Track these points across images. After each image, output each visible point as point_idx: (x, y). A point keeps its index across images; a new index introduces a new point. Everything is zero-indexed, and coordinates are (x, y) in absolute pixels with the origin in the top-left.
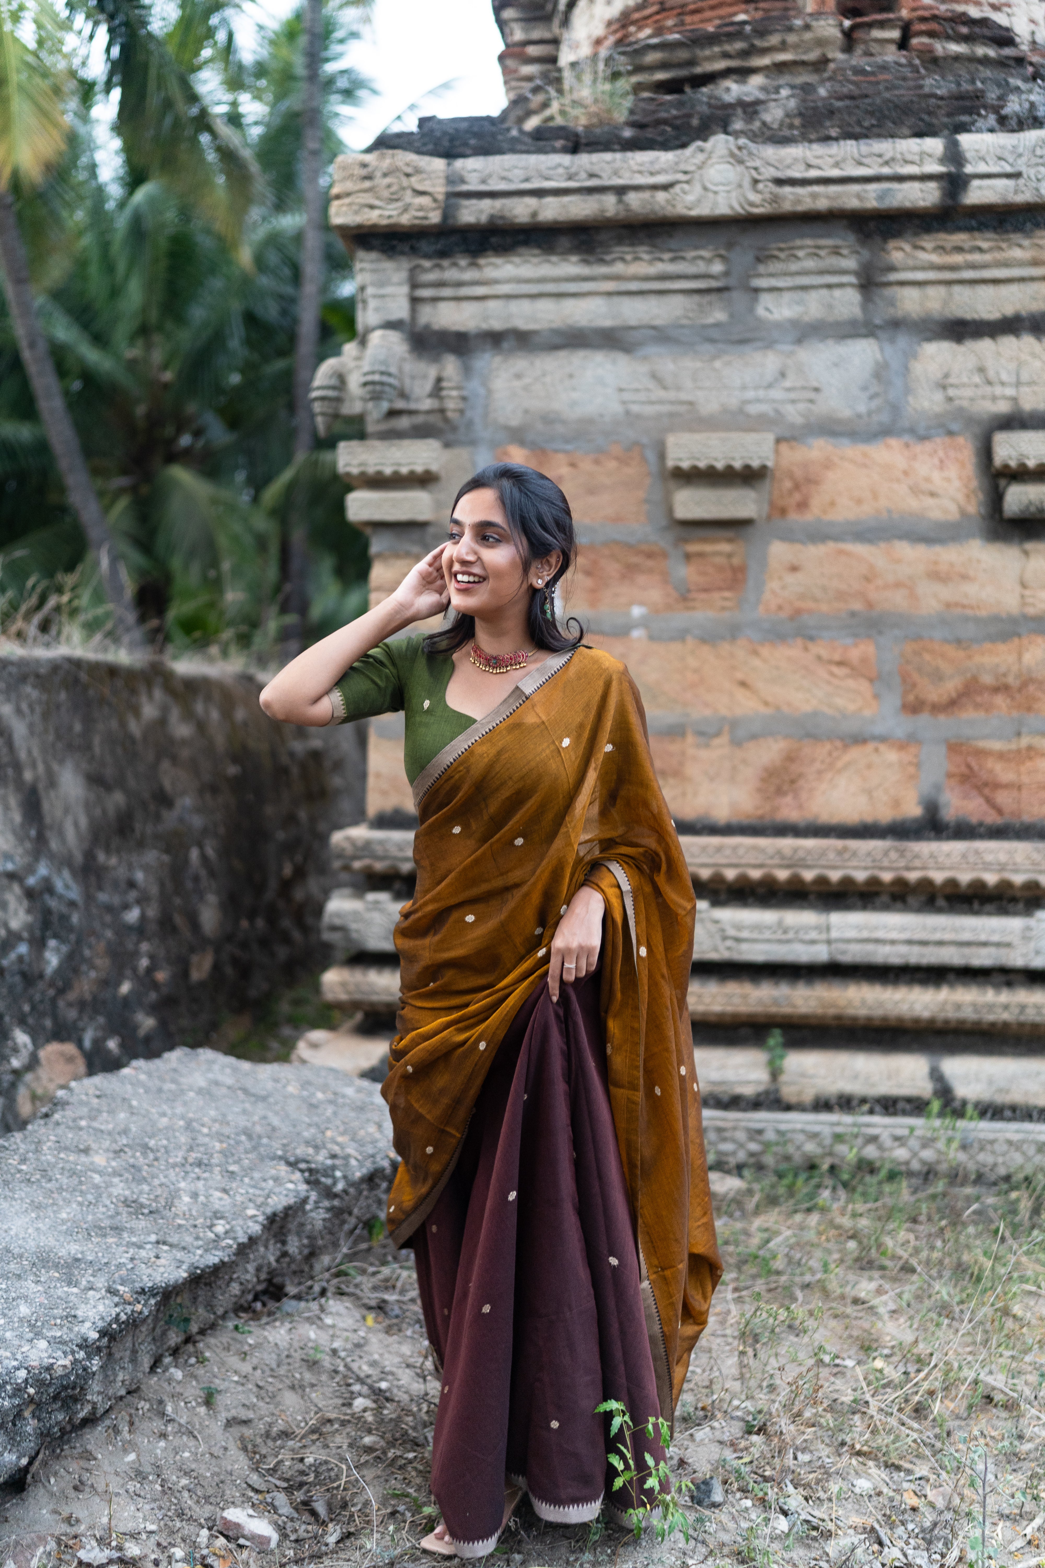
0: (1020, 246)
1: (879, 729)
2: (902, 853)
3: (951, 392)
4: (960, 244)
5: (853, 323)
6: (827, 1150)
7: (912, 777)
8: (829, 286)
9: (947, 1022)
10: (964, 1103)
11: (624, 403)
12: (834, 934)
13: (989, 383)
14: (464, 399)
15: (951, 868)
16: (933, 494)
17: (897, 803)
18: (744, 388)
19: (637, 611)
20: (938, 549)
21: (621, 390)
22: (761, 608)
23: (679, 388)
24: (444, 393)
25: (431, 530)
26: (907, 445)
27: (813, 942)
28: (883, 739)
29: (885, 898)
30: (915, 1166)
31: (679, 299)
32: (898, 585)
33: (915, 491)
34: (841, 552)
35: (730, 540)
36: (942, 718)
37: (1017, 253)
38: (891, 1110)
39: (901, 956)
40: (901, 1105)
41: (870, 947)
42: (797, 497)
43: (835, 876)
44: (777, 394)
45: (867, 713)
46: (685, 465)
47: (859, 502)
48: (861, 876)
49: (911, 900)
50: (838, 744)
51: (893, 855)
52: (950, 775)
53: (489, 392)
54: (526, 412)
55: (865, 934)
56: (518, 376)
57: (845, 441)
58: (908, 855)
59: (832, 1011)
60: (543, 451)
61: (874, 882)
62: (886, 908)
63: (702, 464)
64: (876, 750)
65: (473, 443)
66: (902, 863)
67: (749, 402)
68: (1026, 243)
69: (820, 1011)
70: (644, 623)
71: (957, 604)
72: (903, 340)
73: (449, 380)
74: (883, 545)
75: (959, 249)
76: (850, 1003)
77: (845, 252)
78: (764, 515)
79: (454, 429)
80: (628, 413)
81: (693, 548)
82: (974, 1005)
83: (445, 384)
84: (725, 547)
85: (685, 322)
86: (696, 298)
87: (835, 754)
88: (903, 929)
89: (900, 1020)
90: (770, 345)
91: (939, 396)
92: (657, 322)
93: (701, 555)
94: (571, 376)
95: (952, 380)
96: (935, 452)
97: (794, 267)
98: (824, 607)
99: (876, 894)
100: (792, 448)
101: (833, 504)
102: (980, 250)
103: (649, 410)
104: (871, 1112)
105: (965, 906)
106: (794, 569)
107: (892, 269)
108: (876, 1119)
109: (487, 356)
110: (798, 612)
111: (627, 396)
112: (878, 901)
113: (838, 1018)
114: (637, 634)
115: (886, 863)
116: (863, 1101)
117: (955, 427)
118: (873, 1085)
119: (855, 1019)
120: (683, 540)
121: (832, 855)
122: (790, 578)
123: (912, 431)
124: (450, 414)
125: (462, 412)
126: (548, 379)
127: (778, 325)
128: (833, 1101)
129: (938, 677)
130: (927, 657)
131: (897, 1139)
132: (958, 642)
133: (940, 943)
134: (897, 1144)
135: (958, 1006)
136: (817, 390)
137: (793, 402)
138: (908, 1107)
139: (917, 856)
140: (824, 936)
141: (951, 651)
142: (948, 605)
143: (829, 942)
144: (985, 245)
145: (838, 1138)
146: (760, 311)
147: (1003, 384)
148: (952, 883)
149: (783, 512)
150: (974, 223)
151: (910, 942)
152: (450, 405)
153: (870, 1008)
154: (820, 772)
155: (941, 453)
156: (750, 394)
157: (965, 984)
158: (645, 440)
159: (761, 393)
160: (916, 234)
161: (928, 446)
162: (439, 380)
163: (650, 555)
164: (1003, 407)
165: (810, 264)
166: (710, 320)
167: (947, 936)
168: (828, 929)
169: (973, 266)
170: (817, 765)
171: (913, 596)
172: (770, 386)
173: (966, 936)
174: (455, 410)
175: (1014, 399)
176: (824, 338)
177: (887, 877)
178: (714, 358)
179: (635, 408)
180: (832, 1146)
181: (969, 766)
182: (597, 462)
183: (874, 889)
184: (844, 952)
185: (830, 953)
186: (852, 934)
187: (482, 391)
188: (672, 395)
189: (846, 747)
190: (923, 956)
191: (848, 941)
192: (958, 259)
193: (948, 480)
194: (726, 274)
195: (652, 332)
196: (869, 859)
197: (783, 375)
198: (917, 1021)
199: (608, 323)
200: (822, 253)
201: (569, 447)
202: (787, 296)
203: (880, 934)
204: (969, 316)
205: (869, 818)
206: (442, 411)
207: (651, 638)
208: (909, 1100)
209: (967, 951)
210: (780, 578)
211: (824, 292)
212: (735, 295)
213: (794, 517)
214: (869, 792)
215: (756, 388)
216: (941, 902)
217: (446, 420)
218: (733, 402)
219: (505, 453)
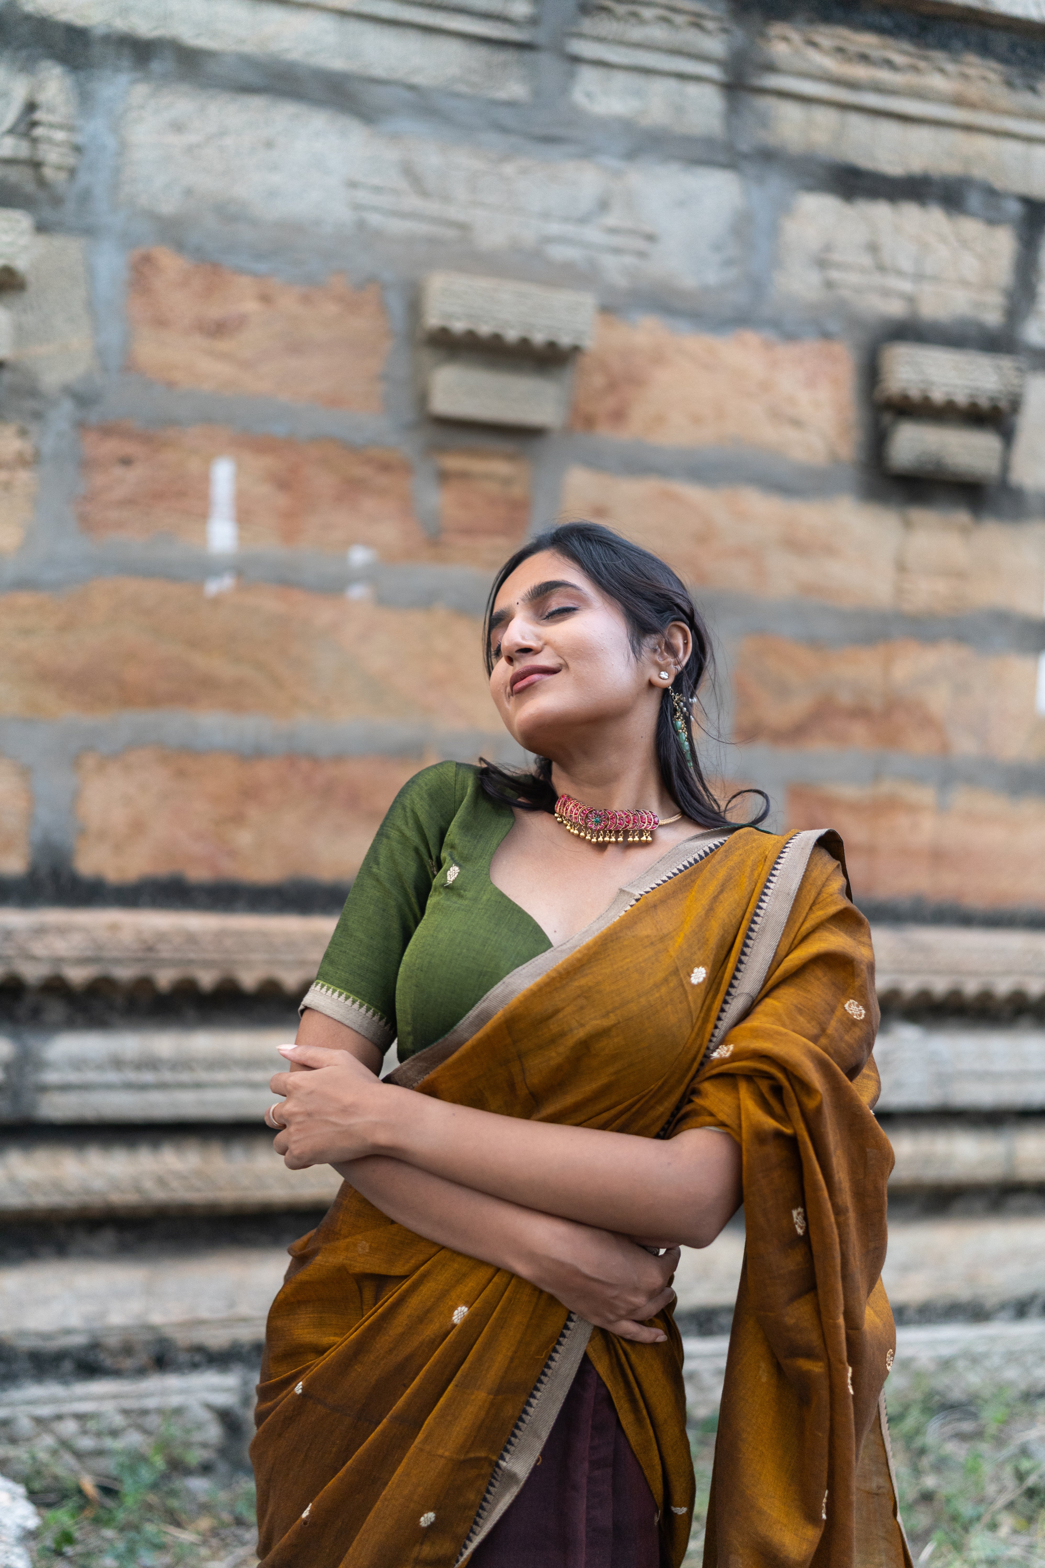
0: (942, 71)
3: (835, 275)
4: (868, 51)
5: (709, 142)
8: (682, 77)
11: (358, 207)
13: (881, 268)
14: (78, 149)
16: (796, 423)
18: (546, 216)
19: (359, 556)
20: (796, 504)
21: (353, 185)
23: (446, 199)
24: (39, 132)
25: (6, 376)
26: (768, 345)
31: (454, 49)
32: (740, 552)
33: (776, 415)
34: (667, 495)
35: (510, 457)
36: (784, 750)
37: (937, 82)
42: (611, 401)
44: (592, 234)
46: (459, 326)
47: (697, 420)
53: (123, 147)
54: (189, 192)
56: (178, 127)
57: (684, 325)
60: (215, 268)
63: (483, 330)
65: (89, 232)
67: (548, 240)
68: (950, 67)
70: (368, 575)
71: (815, 588)
72: (776, 183)
73: (51, 110)
74: (725, 490)
75: (864, 58)
77: (710, 25)
78: (563, 423)
79: (57, 201)
80: (361, 225)
81: (453, 463)
83: (39, 115)
84: (500, 467)
85: (462, 88)
86: (482, 53)
90: (588, 153)
91: (814, 278)
92: (418, 79)
93: (464, 476)
94: (269, 145)
95: (836, 257)
96: (804, 360)
97: (636, 33)
101: (660, 419)
102: (889, 64)
103: (397, 226)
106: (600, 513)
107: (771, 68)
109: (123, 79)
111: (363, 196)
114: (358, 592)
117: (833, 326)
120: (435, 449)
123: (776, 324)
124: (48, 172)
125: (72, 172)
126: (228, 141)
127: (604, 124)
129: (783, 690)
130: (772, 662)
132: (812, 642)
136: (651, 238)
137: (617, 251)
141: (801, 654)
142: (804, 588)
144: (898, 59)
146: (578, 96)
147: (900, 273)
149: (589, 422)
150: (886, 21)
152: (52, 156)
155: (811, 364)
156: (554, 228)
158: (386, 276)
159: (570, 229)
160: (811, 21)
161: (795, 350)
162: (31, 107)
163: (385, 467)
164: (895, 309)
165: (658, 33)
166: (502, 94)
169: (879, 89)
171: (759, 570)
172: (583, 220)
174: (59, 168)
175: (911, 300)
176: (668, 158)
178: (506, 158)
179: (375, 219)
182: (306, 300)
187: (110, 142)
188: (433, 207)
192: (861, 72)
193: (817, 404)
194: (533, 21)
195: (407, 95)
197: (604, 205)
199: (338, 64)
200: (679, 19)
201: (261, 267)
202: (620, 79)
204: (864, 162)
206: (36, 165)
207: (382, 601)
211: (672, 84)
212: (545, 61)
213: (604, 432)
215: (566, 219)
217: (42, 182)
218: (529, 235)
219: (147, 259)
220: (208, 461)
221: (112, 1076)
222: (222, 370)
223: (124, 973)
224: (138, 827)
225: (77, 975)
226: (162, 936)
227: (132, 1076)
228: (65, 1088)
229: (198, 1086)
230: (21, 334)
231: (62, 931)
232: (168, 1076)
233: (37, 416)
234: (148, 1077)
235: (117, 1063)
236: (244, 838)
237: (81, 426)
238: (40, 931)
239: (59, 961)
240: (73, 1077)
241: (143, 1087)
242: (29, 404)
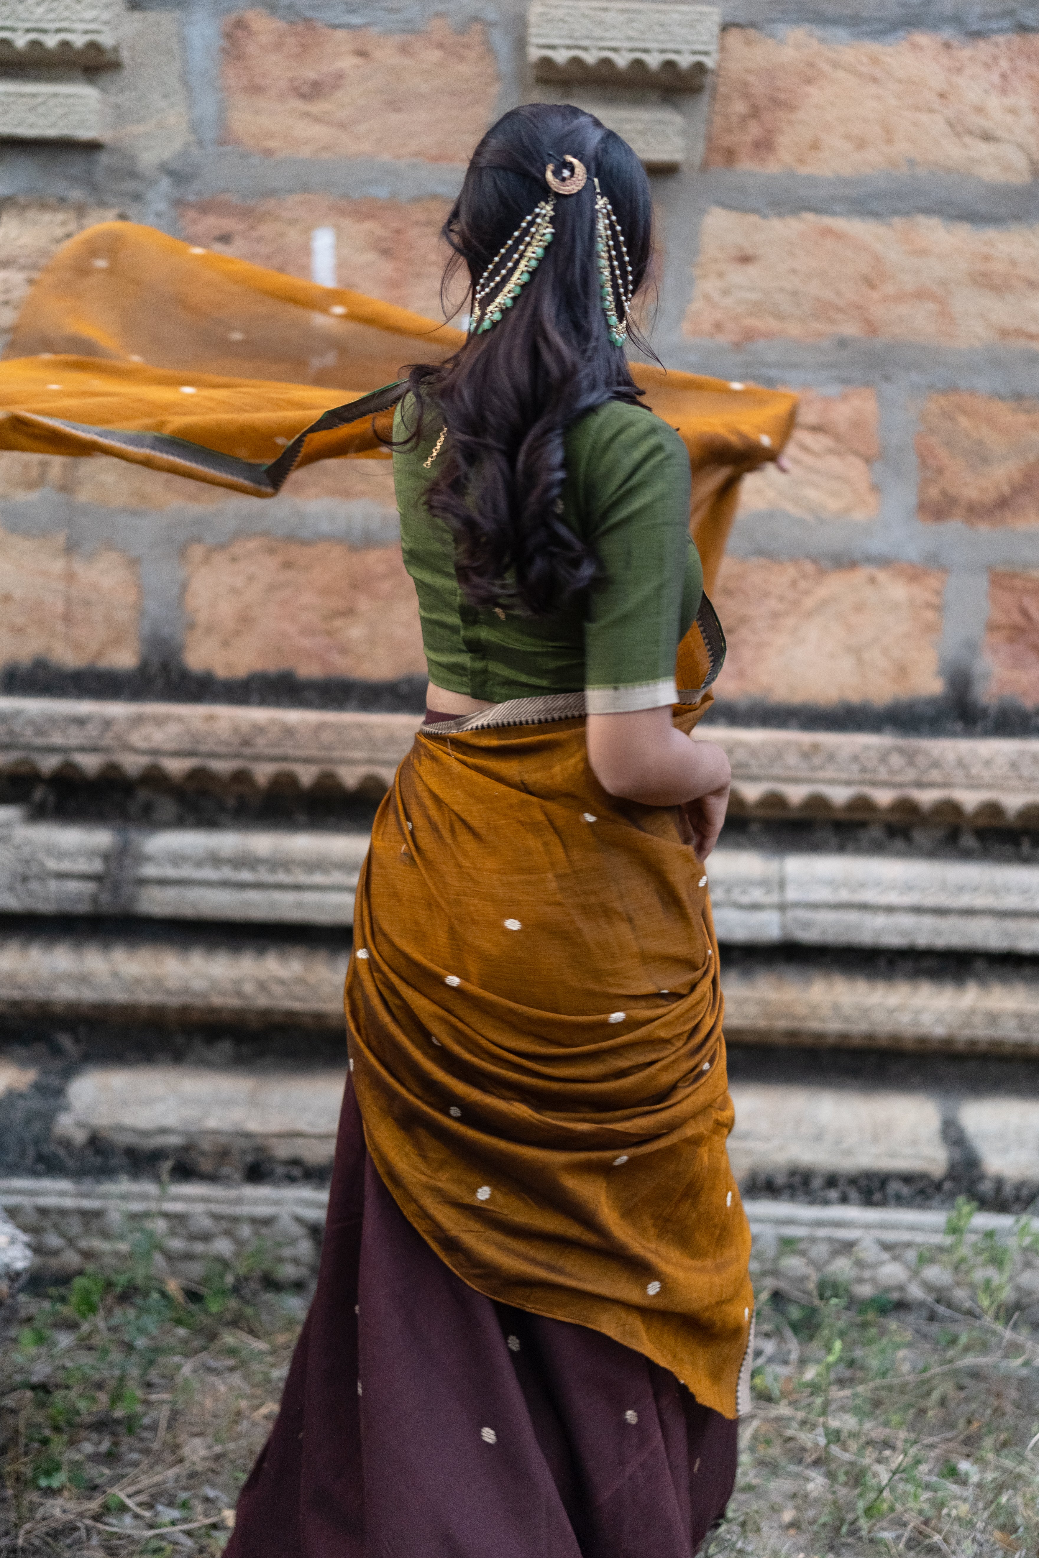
1: (877, 545)
2: (910, 757)
6: (768, 1266)
7: (930, 628)
9: (972, 1043)
10: (999, 1183)
12: (792, 894)
15: (989, 786)
16: (987, 137)
17: (902, 671)
20: (991, 233)
22: (686, 326)
25: (104, 159)
26: (947, 46)
27: (756, 907)
28: (884, 562)
29: (876, 832)
30: (916, 1292)
32: (921, 295)
34: (827, 232)
36: (984, 528)
38: (877, 1196)
39: (902, 933)
40: (894, 1186)
41: (852, 917)
42: (755, 130)
43: (796, 794)
45: (859, 516)
46: (561, 56)
47: (861, 144)
48: (839, 795)
49: (918, 836)
50: (809, 567)
51: (896, 761)
52: (993, 627)
55: (844, 895)
57: (841, 33)
58: (921, 760)
59: (782, 1024)
60: (309, 24)
61: (862, 804)
62: (877, 849)
63: (590, 58)
64: (872, 580)
66: (911, 775)
69: (762, 1024)
71: (1019, 333)
74: (898, 222)
76: (813, 1008)
78: (697, 160)
82: (1019, 1016)
87: (803, 584)
88: (908, 888)
89: (896, 1038)
96: (995, 58)
98: (794, 330)
99: (863, 825)
100: (749, 42)
101: (815, 146)
104: (844, 1200)
105: (1009, 849)
106: (745, 259)
108: (853, 1212)
110: (750, 335)
112: (864, 836)
113: (792, 1034)
115: (883, 774)
116: (832, 1181)
118: (848, 1152)
119: (820, 1036)
121: (792, 759)
122: (738, 276)
123: (956, 20)
128: (781, 1180)
129: (980, 457)
130: (964, 422)
131: (886, 1247)
132: (1018, 397)
133: (969, 912)
134: (886, 1256)
135: (993, 1018)
138: (905, 1190)
139: (936, 764)
140: (774, 898)
141: (1004, 413)
142: (1004, 333)
143: (782, 907)
145: (787, 1245)
148: (993, 809)
149: (730, 156)
151: (918, 910)
153: (847, 1019)
154: (775, 615)
155: (1004, 64)
157: (1004, 980)
158: (491, 15)
161: (984, 49)
167: (980, 901)
168: (782, 885)
170: (773, 603)
171: (945, 315)
173: (1013, 902)
177: (884, 797)
180: (776, 1259)
181: (1025, 613)
182: (404, 49)
183: (858, 816)
184: (807, 925)
185: (784, 927)
186: (823, 894)
189: (822, 573)
190: (939, 933)
191: (815, 906)
193: (1013, 111)
196: (855, 768)
198: (923, 1040)
201: (355, 20)
203: (870, 896)
205: (854, 697)
208: (907, 1178)
209: (1011, 925)
210: (721, 275)
213: (746, 165)
214: (856, 652)
216: (969, 841)
219: (240, 25)
220: (308, 231)
221: (208, 873)
222: (319, 132)
223: (222, 767)
224: (245, 620)
225: (175, 766)
226: (259, 729)
227: (227, 873)
228: (163, 882)
229: (297, 887)
230: (120, 115)
231: (160, 721)
232: (264, 875)
233: (137, 197)
234: (246, 876)
235: (215, 860)
236: (356, 632)
237: (178, 203)
238: (138, 721)
239: (155, 752)
240: (171, 872)
241: (242, 886)
242: (128, 185)
